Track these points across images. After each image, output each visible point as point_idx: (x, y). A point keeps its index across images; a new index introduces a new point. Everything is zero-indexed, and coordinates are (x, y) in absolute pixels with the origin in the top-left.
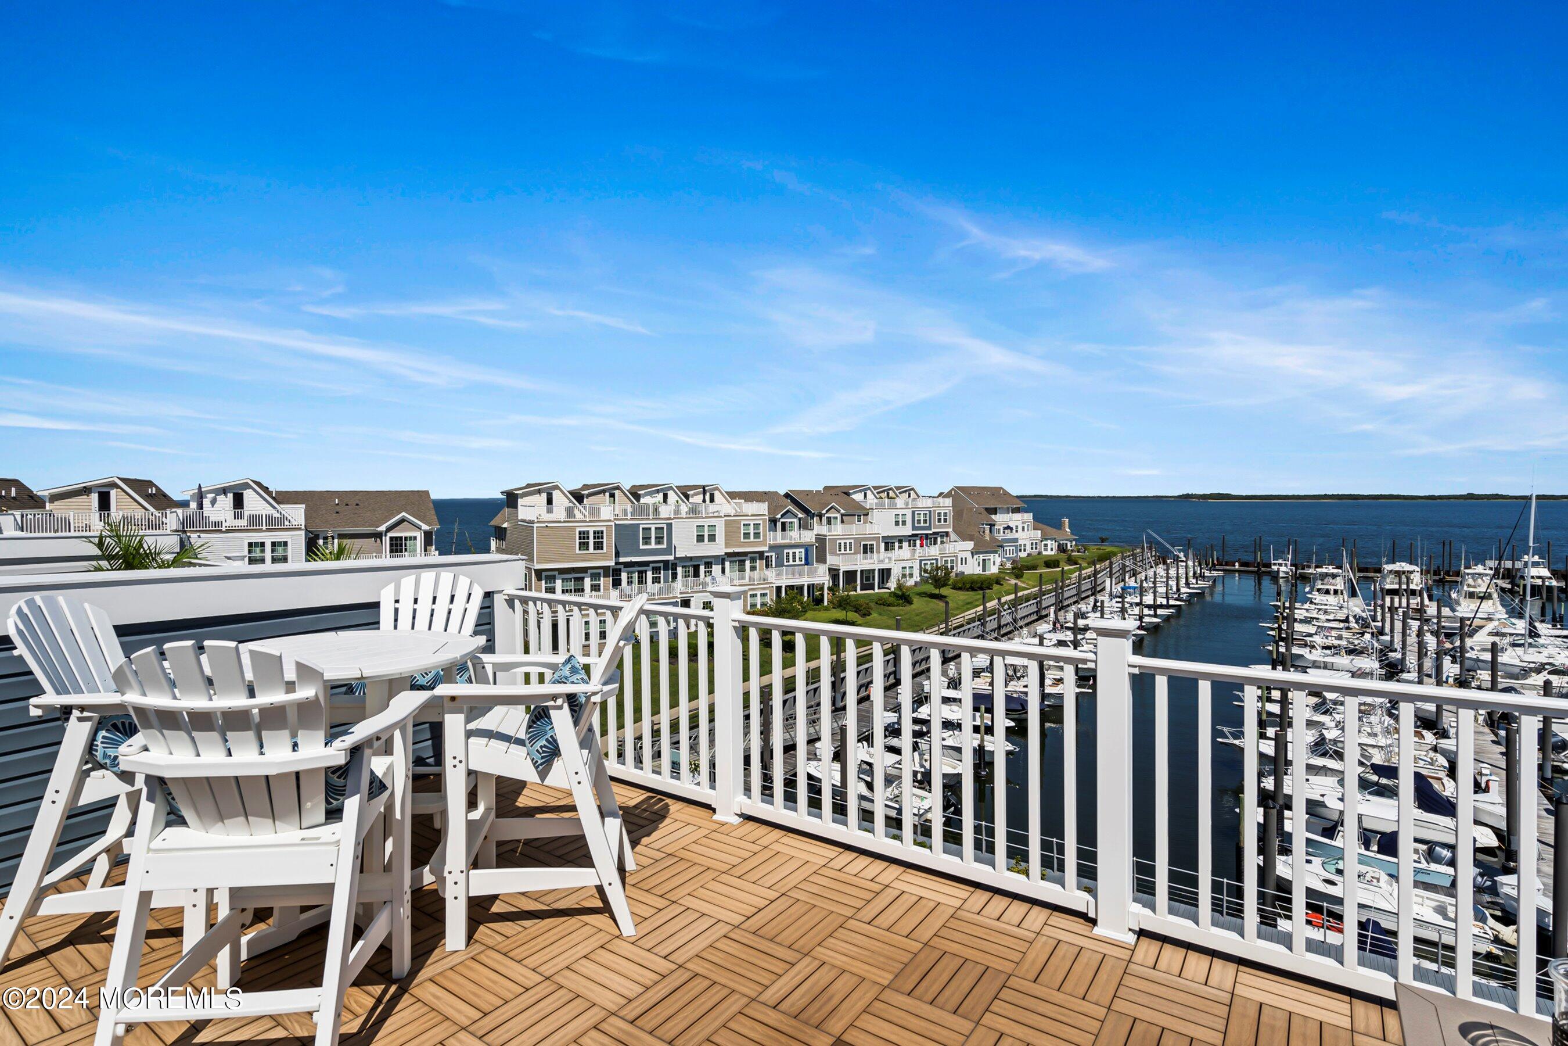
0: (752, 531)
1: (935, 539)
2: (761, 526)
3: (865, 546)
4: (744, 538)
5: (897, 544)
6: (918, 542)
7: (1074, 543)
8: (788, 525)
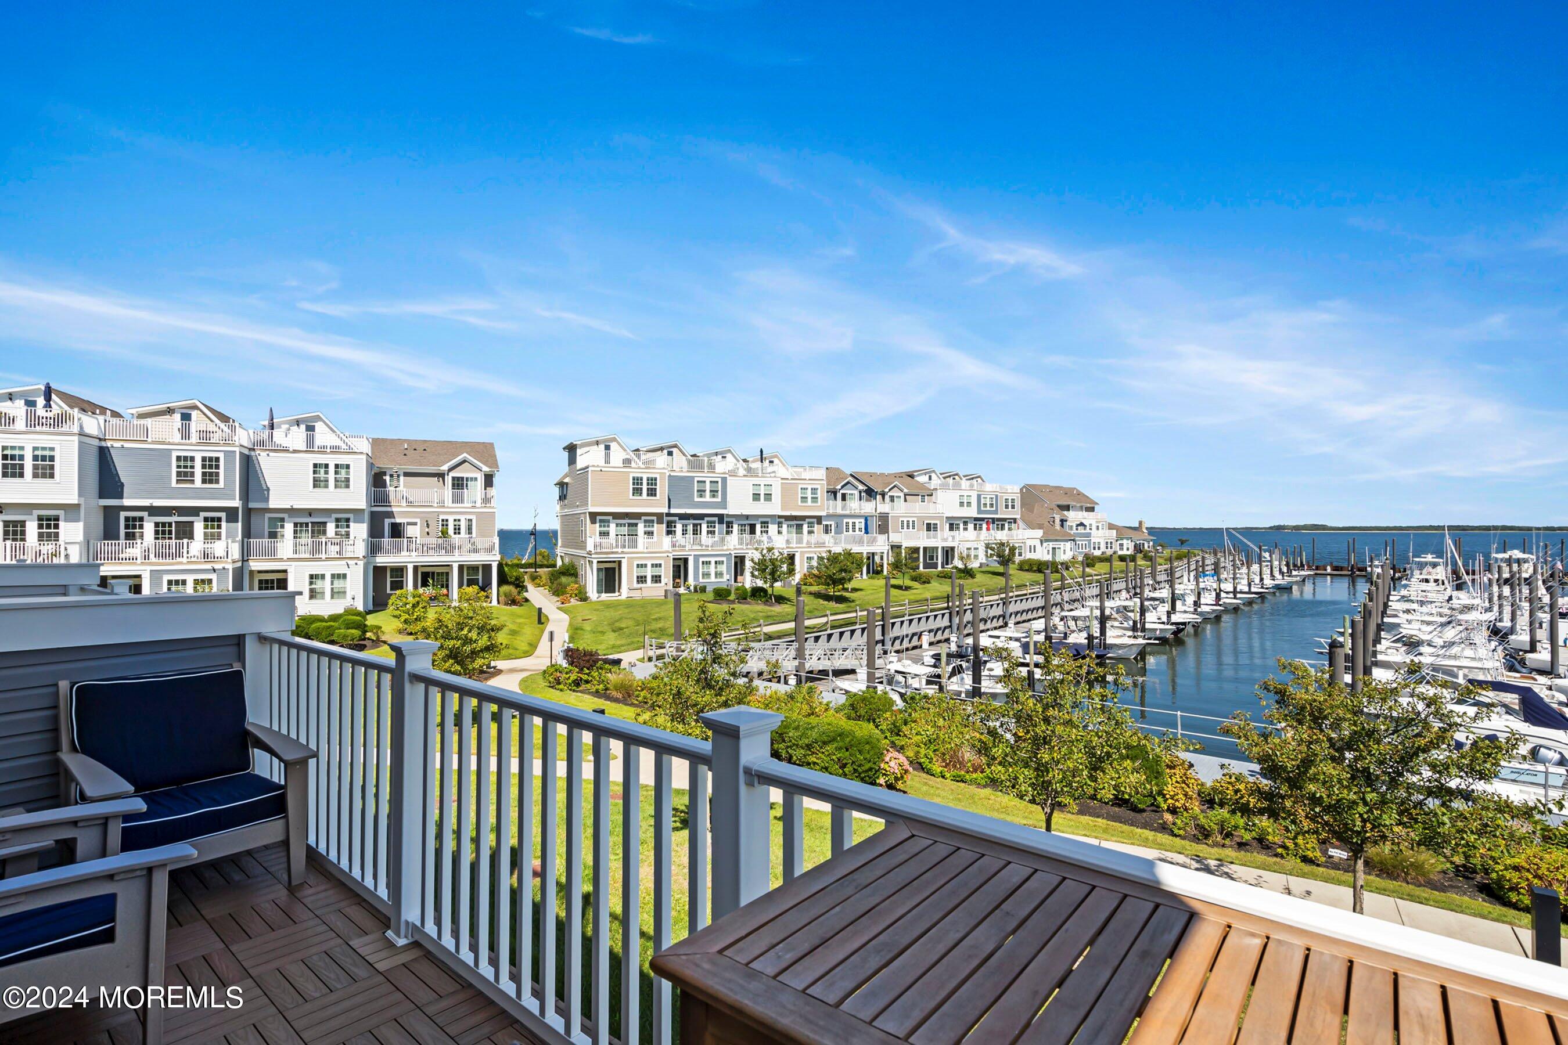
0: (809, 495)
1: (1003, 525)
2: (819, 491)
3: (929, 525)
4: (802, 502)
5: (962, 526)
6: (984, 526)
7: (1151, 543)
8: (848, 497)
